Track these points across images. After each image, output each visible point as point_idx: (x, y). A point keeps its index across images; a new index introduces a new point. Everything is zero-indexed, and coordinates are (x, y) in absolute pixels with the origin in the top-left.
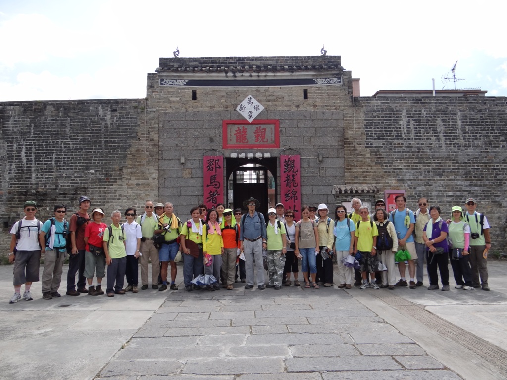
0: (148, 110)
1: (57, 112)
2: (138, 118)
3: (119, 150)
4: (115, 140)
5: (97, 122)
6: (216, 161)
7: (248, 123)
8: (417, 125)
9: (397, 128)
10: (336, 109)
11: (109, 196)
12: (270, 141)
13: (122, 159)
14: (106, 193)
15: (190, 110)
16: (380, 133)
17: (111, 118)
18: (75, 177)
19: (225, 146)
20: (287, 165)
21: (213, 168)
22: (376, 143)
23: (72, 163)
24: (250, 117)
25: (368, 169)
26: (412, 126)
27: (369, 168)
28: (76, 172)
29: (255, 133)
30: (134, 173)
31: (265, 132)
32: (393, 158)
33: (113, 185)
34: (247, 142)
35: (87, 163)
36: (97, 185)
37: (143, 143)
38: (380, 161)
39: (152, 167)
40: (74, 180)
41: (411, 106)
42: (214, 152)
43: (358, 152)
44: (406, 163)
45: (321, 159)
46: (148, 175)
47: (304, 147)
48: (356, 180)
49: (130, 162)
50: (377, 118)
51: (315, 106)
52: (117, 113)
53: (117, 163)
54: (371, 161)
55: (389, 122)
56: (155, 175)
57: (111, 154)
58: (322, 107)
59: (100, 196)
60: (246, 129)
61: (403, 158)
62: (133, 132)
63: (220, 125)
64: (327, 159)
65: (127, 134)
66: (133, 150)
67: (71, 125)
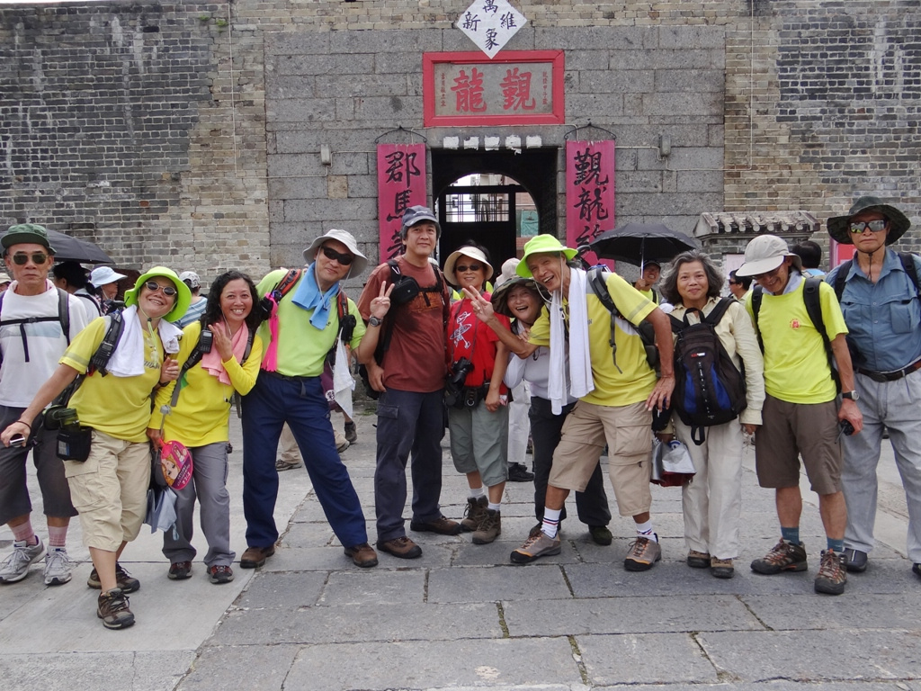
0: (235, 26)
1: (8, 33)
2: (213, 48)
3: (170, 131)
4: (158, 106)
5: (110, 58)
6: (408, 156)
7: (487, 61)
8: (911, 61)
9: (860, 69)
10: (707, 22)
11: (150, 245)
12: (540, 107)
13: (177, 154)
14: (142, 239)
15: (341, 26)
16: (816, 84)
17: (145, 50)
18: (65, 199)
19: (430, 120)
20: (582, 165)
21: (400, 174)
22: (805, 108)
23: (54, 164)
24: (491, 43)
25: (781, 175)
26: (898, 65)
27: (785, 172)
28: (65, 185)
29: (502, 85)
30: (209, 188)
31: (528, 82)
32: (846, 146)
33: (157, 218)
34: (484, 109)
35: (92, 164)
36: (119, 218)
37: (228, 113)
38: (814, 153)
39: (253, 173)
40: (62, 205)
41: (899, 10)
42: (403, 134)
43: (758, 132)
44: (878, 159)
45: (665, 150)
46: (243, 194)
47: (624, 121)
48: (752, 202)
49: (198, 161)
50: (810, 44)
51: (654, 15)
52: (159, 37)
53: (165, 163)
54: (791, 153)
55: (840, 55)
56: (260, 193)
57: (150, 142)
58: (673, 17)
59: (129, 246)
60: (481, 74)
61: (871, 147)
62: (202, 84)
63: (417, 66)
64: (681, 150)
65: (187, 91)
66: (203, 130)
67: (45, 67)
